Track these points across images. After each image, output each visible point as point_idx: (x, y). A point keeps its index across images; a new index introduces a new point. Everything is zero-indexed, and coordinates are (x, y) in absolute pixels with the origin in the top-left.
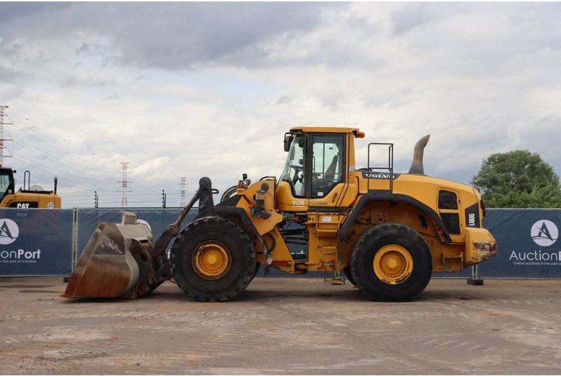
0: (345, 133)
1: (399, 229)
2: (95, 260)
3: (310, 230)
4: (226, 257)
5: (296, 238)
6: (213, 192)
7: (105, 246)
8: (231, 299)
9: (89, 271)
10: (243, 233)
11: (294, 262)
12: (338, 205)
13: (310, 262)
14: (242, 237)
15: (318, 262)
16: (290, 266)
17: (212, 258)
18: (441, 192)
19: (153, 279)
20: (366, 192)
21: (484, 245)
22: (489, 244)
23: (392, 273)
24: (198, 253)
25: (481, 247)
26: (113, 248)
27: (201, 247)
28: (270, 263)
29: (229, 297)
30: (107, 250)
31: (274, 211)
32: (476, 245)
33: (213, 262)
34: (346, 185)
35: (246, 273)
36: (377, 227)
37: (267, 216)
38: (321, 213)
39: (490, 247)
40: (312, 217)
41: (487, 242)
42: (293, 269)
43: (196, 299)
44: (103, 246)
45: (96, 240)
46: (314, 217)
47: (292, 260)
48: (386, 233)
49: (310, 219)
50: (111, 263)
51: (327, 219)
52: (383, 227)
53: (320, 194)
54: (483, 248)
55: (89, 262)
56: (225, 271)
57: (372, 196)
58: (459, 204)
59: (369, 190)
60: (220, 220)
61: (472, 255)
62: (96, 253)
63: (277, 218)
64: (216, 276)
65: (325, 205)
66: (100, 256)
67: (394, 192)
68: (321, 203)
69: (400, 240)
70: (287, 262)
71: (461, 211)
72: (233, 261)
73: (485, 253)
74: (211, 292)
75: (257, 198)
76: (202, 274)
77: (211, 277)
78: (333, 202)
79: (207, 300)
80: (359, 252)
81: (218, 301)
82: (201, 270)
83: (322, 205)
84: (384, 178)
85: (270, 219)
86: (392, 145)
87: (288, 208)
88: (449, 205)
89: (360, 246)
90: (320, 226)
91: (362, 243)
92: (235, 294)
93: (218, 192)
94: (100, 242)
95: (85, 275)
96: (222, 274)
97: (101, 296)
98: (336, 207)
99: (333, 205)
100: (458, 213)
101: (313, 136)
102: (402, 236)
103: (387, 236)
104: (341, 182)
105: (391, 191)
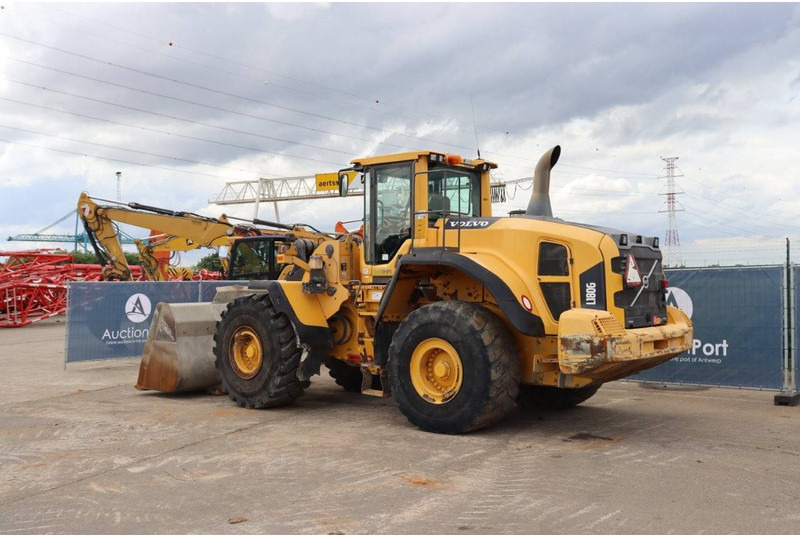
1: (442, 312)
4: (259, 349)
18: (543, 245)
21: (579, 343)
22: (589, 342)
24: (236, 344)
25: (574, 346)
26: (168, 334)
30: (164, 336)
31: (340, 284)
32: (565, 342)
34: (415, 241)
37: (332, 293)
38: (368, 287)
39: (592, 347)
41: (586, 338)
50: (167, 352)
51: (377, 295)
53: (385, 257)
54: (578, 349)
56: (257, 368)
58: (570, 266)
61: (560, 361)
63: (342, 295)
65: (388, 272)
68: (385, 271)
69: (443, 331)
71: (573, 279)
73: (582, 357)
74: (247, 396)
75: (311, 267)
76: (239, 370)
77: (246, 374)
81: (253, 407)
82: (238, 364)
83: (385, 274)
85: (334, 297)
100: (568, 284)
101: (376, 170)
102: (447, 325)
103: (426, 324)
104: (409, 237)
105: (458, 249)
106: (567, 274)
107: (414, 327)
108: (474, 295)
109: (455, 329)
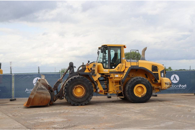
0: (121, 47)
1: (142, 79)
2: (37, 92)
3: (110, 80)
4: (84, 90)
5: (103, 83)
6: (74, 67)
7: (41, 87)
8: (86, 105)
9: (35, 96)
10: (90, 82)
11: (104, 91)
12: (119, 71)
13: (110, 90)
14: (89, 83)
15: (112, 91)
16: (102, 92)
17: (79, 90)
18: (152, 66)
19: (55, 98)
20: (130, 66)
22: (169, 83)
23: (139, 93)
24: (74, 89)
26: (44, 88)
27: (75, 87)
28: (99, 91)
29: (85, 104)
31: (98, 73)
32: (166, 83)
33: (79, 92)
34: (122, 64)
35: (91, 95)
36: (135, 78)
37: (95, 75)
38: (115, 74)
40: (112, 75)
41: (169, 82)
42: (103, 93)
43: (74, 105)
44: (40, 87)
45: (38, 85)
46: (113, 75)
47: (103, 90)
48: (138, 80)
49: (111, 76)
51: (117, 76)
52: (136, 78)
53: (113, 67)
54: (168, 84)
55: (35, 93)
56: (84, 95)
57: (132, 68)
58: (158, 70)
59: (131, 66)
60: (82, 77)
61: (164, 87)
62: (38, 90)
63: (99, 76)
64: (81, 97)
65: (115, 71)
66: (39, 91)
67: (139, 66)
68: (114, 70)
69: (142, 82)
70: (102, 91)
71: (159, 72)
72: (87, 91)
73: (168, 86)
74: (79, 102)
75: (92, 69)
76: (76, 96)
77: (79, 97)
78: (118, 70)
79: (78, 105)
80: (129, 87)
82: (75, 94)
83: (114, 71)
84: (133, 62)
85: (96, 76)
86: (138, 50)
87: (102, 72)
88: (155, 70)
89: (129, 85)
90: (115, 78)
91: (130, 84)
92: (88, 102)
93: (75, 67)
94: (39, 86)
95: (34, 98)
96: (83, 96)
97: (40, 105)
98: (119, 72)
99: (118, 71)
100: (158, 73)
101: (110, 47)
102: (143, 81)
103: (138, 81)
104: (120, 63)
105: (138, 66)
106: (158, 71)
107: (135, 82)
108: (134, 76)
109: (145, 82)
